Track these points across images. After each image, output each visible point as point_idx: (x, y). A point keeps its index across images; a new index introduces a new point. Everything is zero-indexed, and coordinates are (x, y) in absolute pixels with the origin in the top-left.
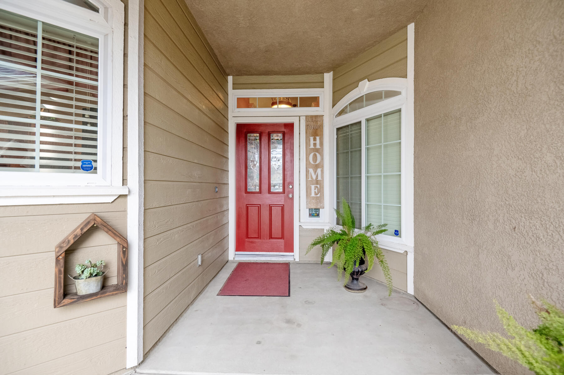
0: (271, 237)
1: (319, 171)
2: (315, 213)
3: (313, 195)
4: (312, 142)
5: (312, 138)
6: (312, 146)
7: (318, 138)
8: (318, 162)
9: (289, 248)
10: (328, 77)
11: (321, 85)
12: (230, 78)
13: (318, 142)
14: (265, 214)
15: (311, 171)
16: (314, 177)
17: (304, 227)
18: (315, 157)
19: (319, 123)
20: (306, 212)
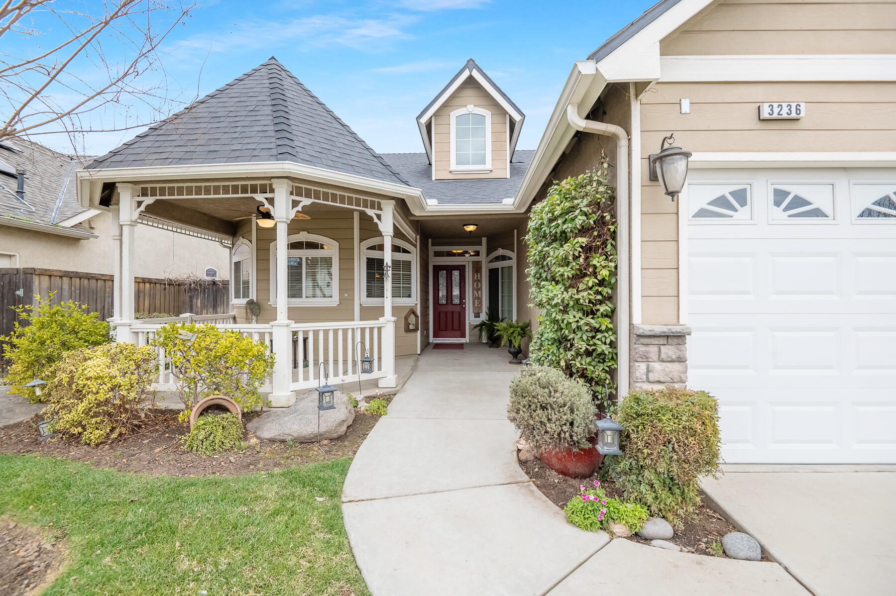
0: (453, 330)
1: (480, 292)
2: (477, 315)
3: (476, 305)
4: (476, 276)
5: (475, 274)
6: (476, 279)
7: (479, 274)
8: (479, 287)
9: (463, 335)
10: (484, 240)
11: (480, 244)
12: (430, 240)
13: (479, 276)
14: (449, 316)
15: (475, 292)
16: (477, 296)
17: (471, 323)
18: (477, 285)
19: (479, 266)
20: (472, 315)
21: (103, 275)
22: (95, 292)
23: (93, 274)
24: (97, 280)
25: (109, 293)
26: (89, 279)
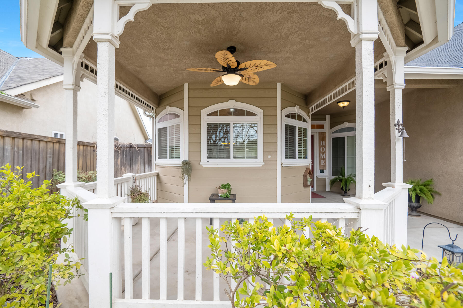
1: (324, 154)
2: (322, 171)
3: (322, 164)
4: (322, 143)
5: (321, 142)
6: (322, 145)
7: (324, 141)
8: (324, 151)
10: (328, 117)
11: (325, 120)
13: (324, 143)
15: (321, 154)
16: (323, 157)
17: (318, 177)
18: (323, 149)
19: (324, 135)
20: (319, 171)
21: (45, 137)
22: (37, 153)
23: (35, 135)
24: (39, 141)
25: (50, 154)
26: (32, 140)
